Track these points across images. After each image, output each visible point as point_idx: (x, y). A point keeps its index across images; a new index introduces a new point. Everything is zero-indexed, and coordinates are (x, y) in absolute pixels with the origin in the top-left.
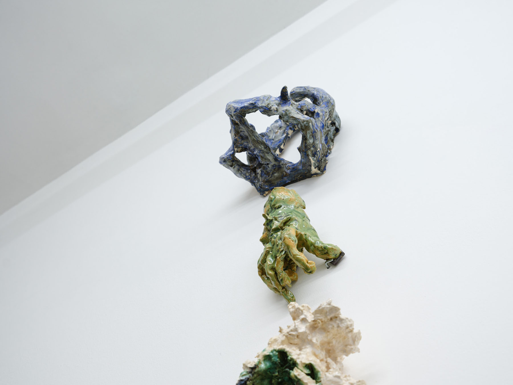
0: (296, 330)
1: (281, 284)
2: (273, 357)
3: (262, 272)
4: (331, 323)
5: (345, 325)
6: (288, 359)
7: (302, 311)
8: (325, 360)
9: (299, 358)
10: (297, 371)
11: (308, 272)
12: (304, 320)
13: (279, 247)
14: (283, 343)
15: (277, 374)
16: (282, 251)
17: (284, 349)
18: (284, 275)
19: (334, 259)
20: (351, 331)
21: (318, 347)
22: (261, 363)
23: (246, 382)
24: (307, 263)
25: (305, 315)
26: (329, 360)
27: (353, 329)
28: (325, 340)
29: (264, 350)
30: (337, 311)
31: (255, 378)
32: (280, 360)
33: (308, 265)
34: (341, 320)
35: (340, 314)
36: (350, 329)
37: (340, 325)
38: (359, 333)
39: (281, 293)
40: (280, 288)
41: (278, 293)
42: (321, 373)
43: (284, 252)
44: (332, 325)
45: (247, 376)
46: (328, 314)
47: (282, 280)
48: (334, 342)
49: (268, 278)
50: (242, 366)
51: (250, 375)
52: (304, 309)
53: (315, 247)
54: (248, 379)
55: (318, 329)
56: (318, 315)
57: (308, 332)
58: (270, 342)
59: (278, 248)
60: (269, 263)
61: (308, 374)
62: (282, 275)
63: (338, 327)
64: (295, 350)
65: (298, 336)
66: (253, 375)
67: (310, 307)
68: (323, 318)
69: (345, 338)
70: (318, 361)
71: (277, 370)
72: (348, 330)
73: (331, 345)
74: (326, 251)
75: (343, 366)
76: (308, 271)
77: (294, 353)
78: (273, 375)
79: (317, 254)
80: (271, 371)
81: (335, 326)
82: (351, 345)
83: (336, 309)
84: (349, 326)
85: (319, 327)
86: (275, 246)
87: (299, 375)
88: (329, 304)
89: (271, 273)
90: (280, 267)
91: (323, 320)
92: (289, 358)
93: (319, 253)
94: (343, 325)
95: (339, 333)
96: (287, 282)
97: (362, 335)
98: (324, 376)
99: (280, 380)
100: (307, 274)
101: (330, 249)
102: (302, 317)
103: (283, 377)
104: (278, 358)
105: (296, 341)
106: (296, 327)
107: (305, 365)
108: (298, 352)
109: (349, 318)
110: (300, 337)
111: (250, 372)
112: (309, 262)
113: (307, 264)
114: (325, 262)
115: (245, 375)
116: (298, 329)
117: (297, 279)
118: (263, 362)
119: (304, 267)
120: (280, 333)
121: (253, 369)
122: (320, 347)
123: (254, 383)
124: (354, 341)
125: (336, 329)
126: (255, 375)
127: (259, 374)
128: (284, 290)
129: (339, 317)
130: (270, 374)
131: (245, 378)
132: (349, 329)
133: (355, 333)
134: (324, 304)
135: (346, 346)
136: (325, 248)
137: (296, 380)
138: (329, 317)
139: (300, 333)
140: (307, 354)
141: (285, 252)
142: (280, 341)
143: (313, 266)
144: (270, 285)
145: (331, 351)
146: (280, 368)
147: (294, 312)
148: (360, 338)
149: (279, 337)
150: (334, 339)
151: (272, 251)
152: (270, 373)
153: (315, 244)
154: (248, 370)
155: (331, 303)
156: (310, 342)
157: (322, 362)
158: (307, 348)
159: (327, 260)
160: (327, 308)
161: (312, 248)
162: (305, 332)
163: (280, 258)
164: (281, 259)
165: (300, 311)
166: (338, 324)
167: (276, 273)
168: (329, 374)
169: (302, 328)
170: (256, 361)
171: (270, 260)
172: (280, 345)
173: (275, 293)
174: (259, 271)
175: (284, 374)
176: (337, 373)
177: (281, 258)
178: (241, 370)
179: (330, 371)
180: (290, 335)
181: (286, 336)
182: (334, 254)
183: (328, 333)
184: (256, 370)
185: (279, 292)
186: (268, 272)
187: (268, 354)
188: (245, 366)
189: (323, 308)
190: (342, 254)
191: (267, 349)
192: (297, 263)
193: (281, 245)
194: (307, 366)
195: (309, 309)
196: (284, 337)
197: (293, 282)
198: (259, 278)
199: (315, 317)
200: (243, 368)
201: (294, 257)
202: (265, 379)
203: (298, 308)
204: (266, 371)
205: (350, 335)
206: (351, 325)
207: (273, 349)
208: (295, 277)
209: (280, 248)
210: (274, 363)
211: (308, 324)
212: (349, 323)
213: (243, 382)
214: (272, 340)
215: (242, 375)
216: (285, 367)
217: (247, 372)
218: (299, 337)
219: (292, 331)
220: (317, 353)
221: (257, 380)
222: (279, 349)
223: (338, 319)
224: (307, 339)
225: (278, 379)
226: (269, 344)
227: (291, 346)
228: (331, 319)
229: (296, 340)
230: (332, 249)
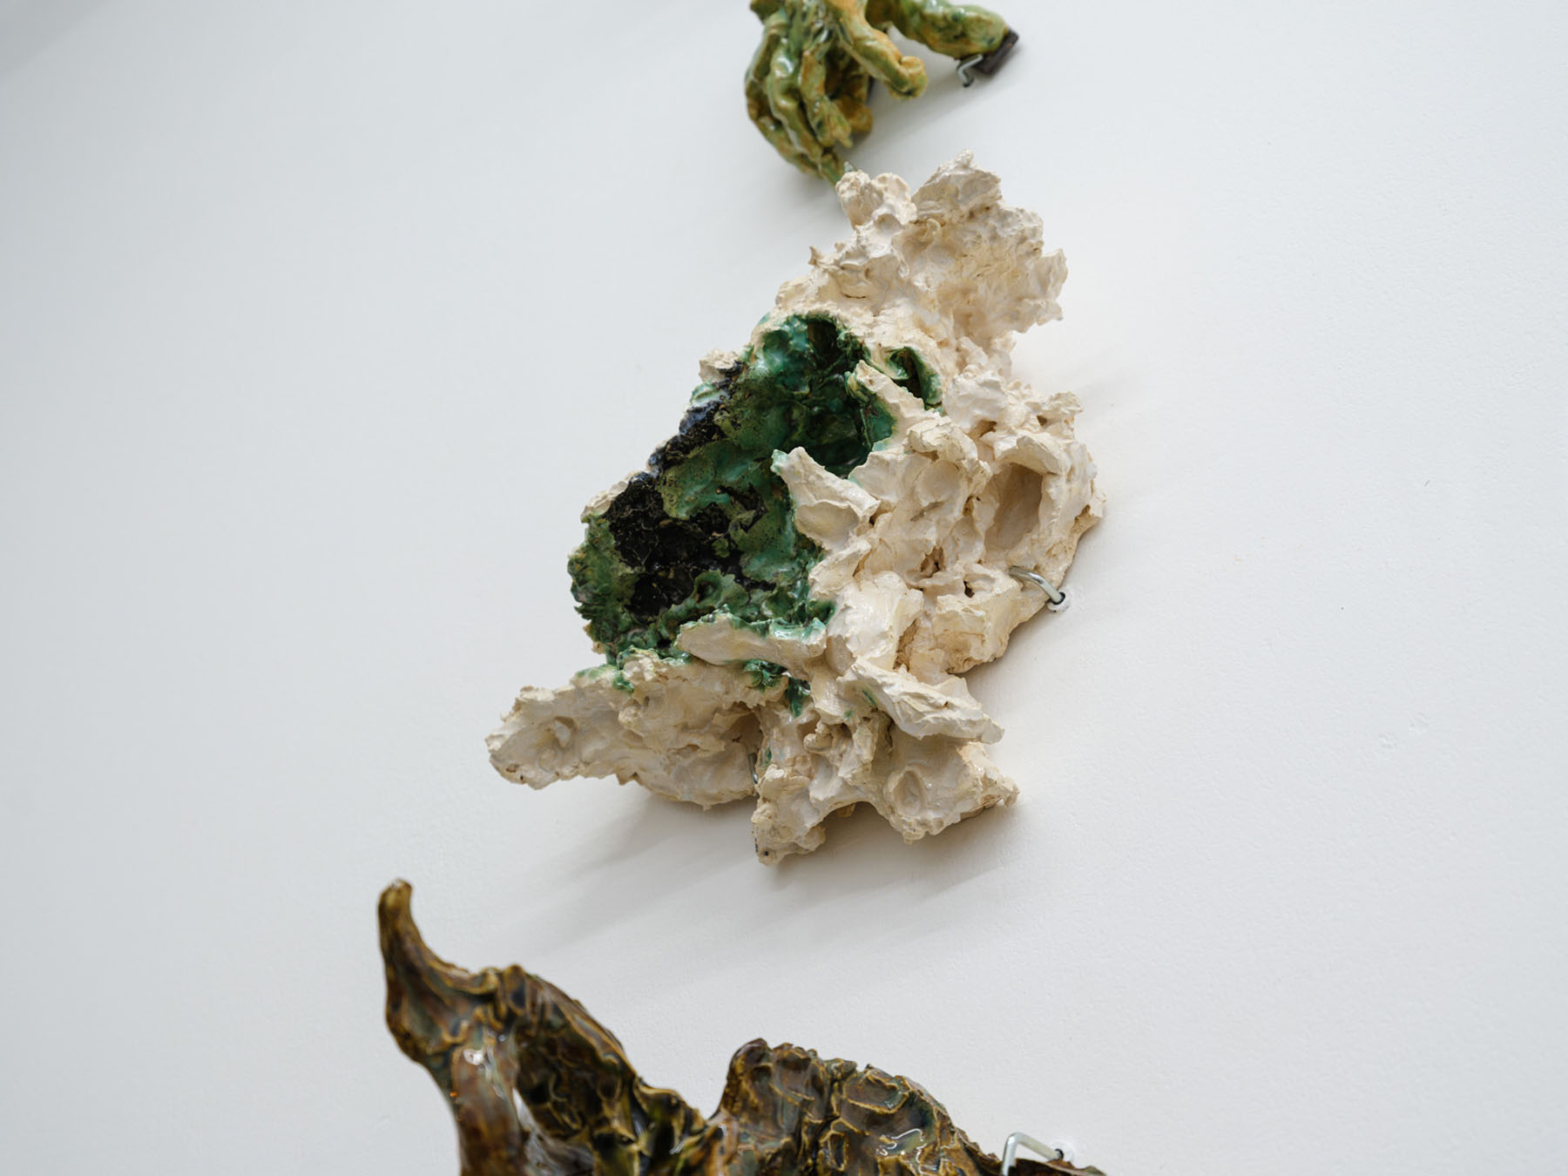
0: (861, 252)
1: (820, 139)
2: (791, 339)
3: (760, 107)
4: (973, 226)
5: (1014, 230)
6: (840, 340)
7: (880, 194)
8: (954, 342)
9: (871, 335)
10: (866, 372)
11: (900, 93)
12: (887, 222)
13: (811, 18)
14: (821, 294)
15: (806, 390)
16: (820, 31)
17: (827, 313)
18: (824, 107)
19: (986, 55)
20: (1036, 250)
21: (932, 301)
22: (756, 358)
23: (710, 416)
24: (900, 62)
25: (891, 207)
26: (966, 343)
27: (1041, 243)
28: (955, 281)
29: (764, 319)
30: (990, 188)
31: (739, 404)
32: (815, 347)
33: (903, 70)
34: (1004, 216)
35: (1000, 197)
36: (1032, 245)
37: (1000, 233)
38: (1060, 259)
39: (820, 167)
40: (816, 154)
41: (810, 171)
42: (942, 378)
43: (824, 36)
44: (974, 232)
45: (715, 398)
46: (960, 197)
47: (820, 124)
48: (982, 287)
49: (778, 123)
50: (698, 369)
51: (723, 393)
52: (886, 189)
53: (923, 17)
54: (717, 407)
55: (930, 247)
56: (931, 203)
57: (900, 257)
58: (782, 295)
59: (806, 24)
60: (778, 73)
61: (900, 383)
62: (820, 109)
63: (994, 237)
64: (860, 316)
65: (867, 272)
66: (732, 393)
67: (905, 183)
68: (944, 211)
69: (1014, 275)
70: (933, 343)
71: (807, 379)
72: (1024, 248)
73: (972, 297)
74: (960, 29)
75: (1010, 363)
76: (904, 88)
77: (855, 322)
78: (796, 393)
79: (931, 41)
80: (787, 382)
81: (985, 235)
82: (1034, 298)
83: (985, 182)
84: (1027, 233)
85: (934, 243)
86: (798, 17)
87: (871, 382)
88: (966, 167)
89: (786, 103)
90: (814, 83)
91: (946, 218)
92: (842, 337)
93: (937, 36)
94: (1009, 233)
95: (996, 259)
96: (839, 129)
97: (1068, 264)
98: (950, 385)
99: (816, 409)
100: (899, 98)
101: (971, 21)
102: (881, 211)
103: (824, 400)
104: (808, 340)
105: (864, 286)
106: (863, 243)
107: (890, 355)
108: (868, 317)
109: (1028, 211)
110: (875, 273)
111: (723, 386)
112: (905, 59)
113: (897, 66)
114: (959, 67)
115: (706, 394)
116: (869, 249)
117: (870, 125)
118: (761, 355)
119: (887, 75)
120: (813, 267)
121: (730, 374)
122: (937, 303)
123: (736, 417)
124: (1044, 284)
125: (985, 245)
126: (739, 395)
127: (750, 389)
128: (829, 157)
129: (997, 206)
130: (784, 391)
131: (709, 404)
132: (1029, 244)
133: (1047, 259)
134: (949, 167)
135: (1020, 299)
136: (957, 19)
137: (866, 399)
138: (965, 209)
139: (875, 259)
140: (896, 323)
141: (830, 34)
142: (812, 290)
143: (919, 74)
144: (786, 146)
145: (971, 319)
146: (814, 371)
147: (857, 202)
148: (1062, 276)
149: (811, 280)
150: (980, 278)
151: (787, 37)
152: (786, 387)
153: (923, 6)
154: (717, 379)
155: (969, 161)
156: (908, 290)
157: (945, 350)
158: (898, 306)
159: (964, 58)
160: (959, 177)
161: (915, 21)
162: (891, 258)
163: (812, 53)
164: (818, 56)
165: (875, 195)
166: (994, 229)
167: (802, 107)
168: (966, 377)
169: (881, 246)
170: (741, 352)
171: (782, 65)
172: (814, 302)
173: (804, 171)
174: (750, 106)
175: (828, 390)
176: (988, 375)
177: (817, 54)
178: (695, 380)
179: (969, 371)
180: (843, 268)
181: (833, 275)
182: (984, 39)
183: (963, 259)
184: (741, 379)
185: (814, 166)
186: (776, 105)
187: (777, 328)
188: (706, 368)
189: (946, 180)
190: (1010, 38)
191: (773, 315)
192: (868, 68)
193: (816, 13)
194: (898, 358)
195: (902, 188)
196: (827, 276)
197: (859, 135)
198: (751, 130)
199: (920, 210)
200: (700, 375)
201: (856, 47)
202: (770, 407)
203: (869, 187)
204: (771, 381)
205: (1030, 264)
206: (1035, 232)
207: (791, 314)
208: (864, 120)
209: (812, 24)
210: (796, 357)
211: (899, 233)
212: (1027, 225)
213: (700, 417)
214: (789, 288)
215: (696, 395)
216: (829, 369)
217: (714, 385)
218: (871, 274)
219: (848, 256)
220: (928, 323)
221: (743, 409)
222: (810, 312)
223: (993, 212)
224: (898, 278)
225: (811, 407)
226: (779, 300)
227: (849, 302)
228: (972, 215)
229: (862, 284)
230: (979, 20)
